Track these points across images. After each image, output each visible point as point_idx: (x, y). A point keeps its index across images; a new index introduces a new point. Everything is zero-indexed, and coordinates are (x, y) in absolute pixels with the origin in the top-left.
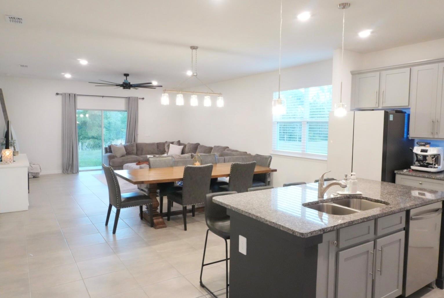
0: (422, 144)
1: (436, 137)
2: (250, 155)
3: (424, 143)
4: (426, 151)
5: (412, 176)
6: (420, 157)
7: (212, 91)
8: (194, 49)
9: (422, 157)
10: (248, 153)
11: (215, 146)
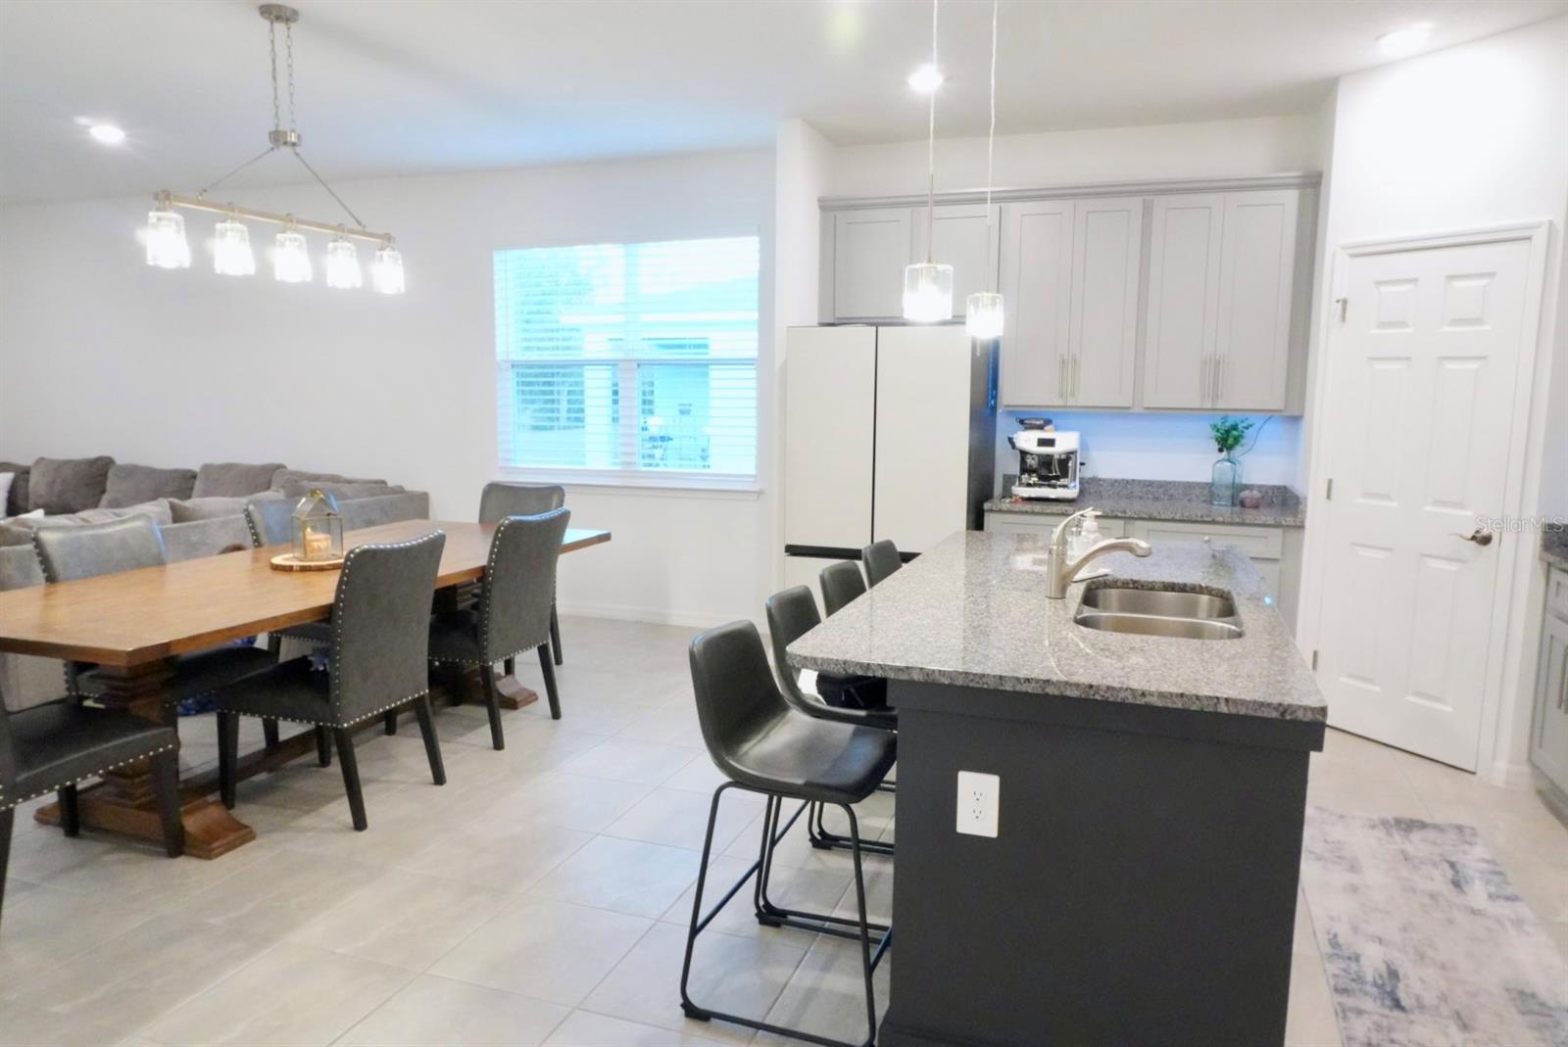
0: (1038, 423)
1: (1070, 403)
2: (400, 490)
3: (1042, 422)
4: (1050, 443)
5: (1033, 513)
6: (1033, 459)
7: (359, 223)
8: (278, 18)
9: (1036, 458)
10: (391, 484)
11: (206, 468)
